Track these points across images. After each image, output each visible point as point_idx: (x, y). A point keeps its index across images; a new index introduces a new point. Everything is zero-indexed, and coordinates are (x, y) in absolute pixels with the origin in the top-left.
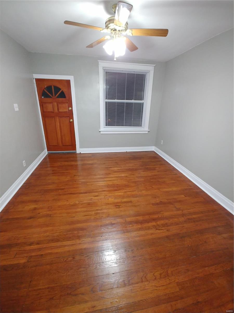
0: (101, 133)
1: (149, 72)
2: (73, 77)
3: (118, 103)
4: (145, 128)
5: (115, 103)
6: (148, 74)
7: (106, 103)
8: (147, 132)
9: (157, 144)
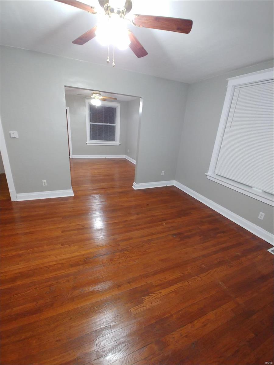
0: (88, 144)
1: (118, 106)
2: (68, 107)
3: (98, 125)
4: (117, 142)
5: (96, 125)
6: (117, 108)
7: (90, 124)
8: (119, 145)
9: (126, 153)
